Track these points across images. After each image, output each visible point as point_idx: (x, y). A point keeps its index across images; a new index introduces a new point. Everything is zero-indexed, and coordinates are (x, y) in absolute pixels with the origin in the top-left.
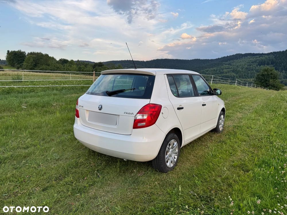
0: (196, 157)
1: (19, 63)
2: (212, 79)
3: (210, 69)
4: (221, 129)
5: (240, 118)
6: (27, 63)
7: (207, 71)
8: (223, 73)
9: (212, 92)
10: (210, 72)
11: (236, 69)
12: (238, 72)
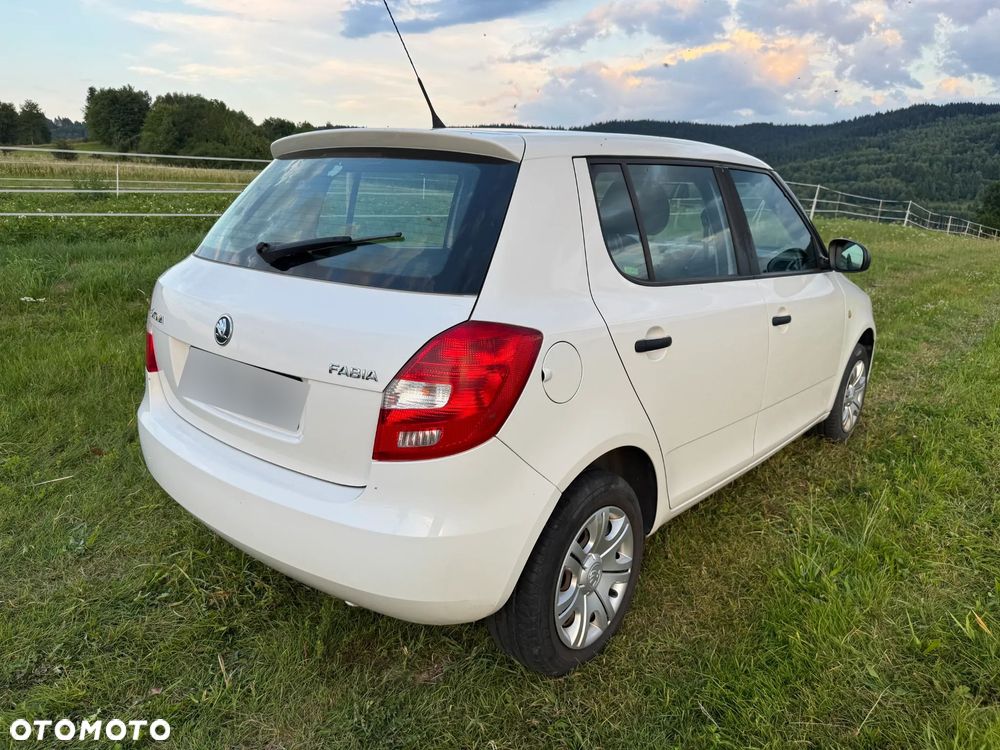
0: (726, 578)
1: (126, 134)
2: (815, 200)
3: (809, 162)
4: (848, 422)
5: (932, 368)
6: (153, 131)
7: (798, 169)
8: (856, 178)
9: (822, 255)
10: (807, 172)
11: (906, 165)
12: (913, 176)
